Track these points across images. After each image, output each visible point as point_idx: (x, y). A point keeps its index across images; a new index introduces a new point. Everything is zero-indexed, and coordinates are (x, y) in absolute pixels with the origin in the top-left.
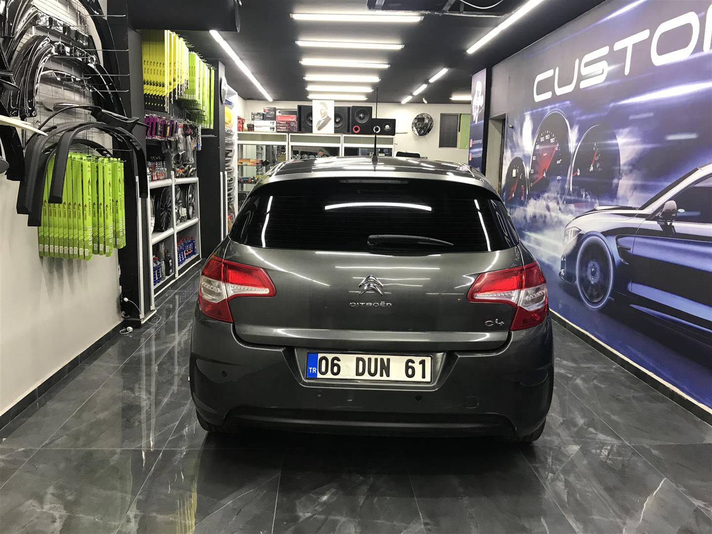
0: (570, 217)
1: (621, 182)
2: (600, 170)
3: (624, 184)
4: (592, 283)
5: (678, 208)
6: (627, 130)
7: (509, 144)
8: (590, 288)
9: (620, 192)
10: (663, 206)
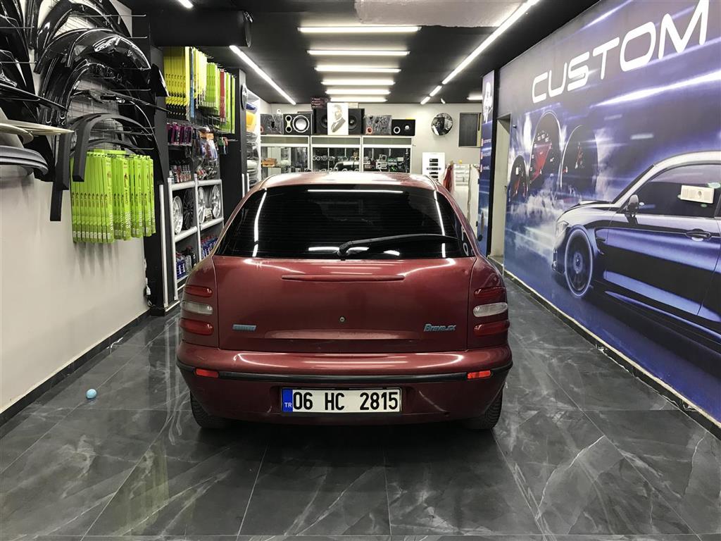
0: (560, 212)
1: (598, 178)
2: (583, 167)
3: (601, 179)
4: (577, 272)
5: (640, 202)
6: (603, 130)
7: (513, 143)
8: (575, 278)
9: (598, 188)
10: (629, 199)
